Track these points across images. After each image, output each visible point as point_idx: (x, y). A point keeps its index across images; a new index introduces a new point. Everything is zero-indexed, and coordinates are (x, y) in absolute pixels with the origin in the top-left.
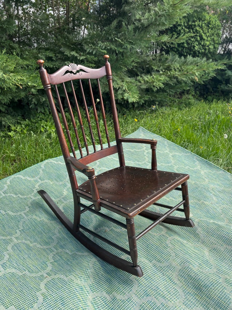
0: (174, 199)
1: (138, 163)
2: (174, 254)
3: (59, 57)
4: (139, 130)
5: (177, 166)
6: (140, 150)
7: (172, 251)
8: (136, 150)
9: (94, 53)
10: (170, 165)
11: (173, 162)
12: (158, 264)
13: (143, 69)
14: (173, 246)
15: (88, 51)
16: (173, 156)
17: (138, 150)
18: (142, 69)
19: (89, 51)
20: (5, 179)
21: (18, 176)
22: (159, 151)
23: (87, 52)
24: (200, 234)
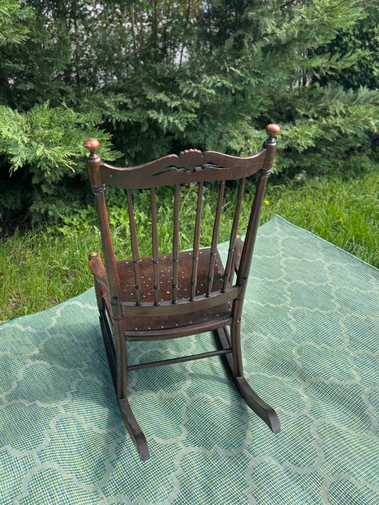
0: (328, 347)
1: (268, 280)
2: (323, 453)
3: (139, 103)
4: (273, 221)
5: (338, 287)
6: (273, 257)
7: (320, 446)
8: (266, 256)
9: (195, 94)
10: (324, 284)
11: (330, 278)
12: (294, 469)
13: (281, 114)
14: (321, 438)
15: (185, 91)
16: (330, 268)
17: (270, 257)
18: (278, 112)
19: (187, 91)
20: (54, 308)
21: (73, 302)
22: (307, 259)
23: (182, 94)
24: (372, 417)
